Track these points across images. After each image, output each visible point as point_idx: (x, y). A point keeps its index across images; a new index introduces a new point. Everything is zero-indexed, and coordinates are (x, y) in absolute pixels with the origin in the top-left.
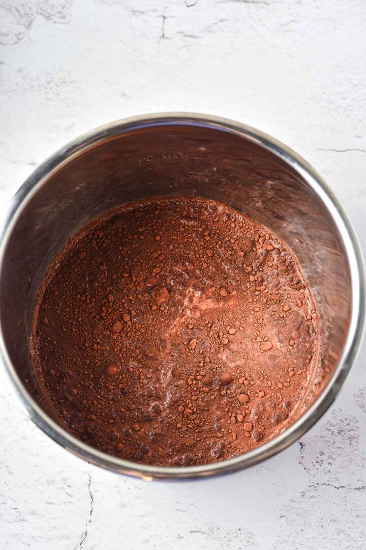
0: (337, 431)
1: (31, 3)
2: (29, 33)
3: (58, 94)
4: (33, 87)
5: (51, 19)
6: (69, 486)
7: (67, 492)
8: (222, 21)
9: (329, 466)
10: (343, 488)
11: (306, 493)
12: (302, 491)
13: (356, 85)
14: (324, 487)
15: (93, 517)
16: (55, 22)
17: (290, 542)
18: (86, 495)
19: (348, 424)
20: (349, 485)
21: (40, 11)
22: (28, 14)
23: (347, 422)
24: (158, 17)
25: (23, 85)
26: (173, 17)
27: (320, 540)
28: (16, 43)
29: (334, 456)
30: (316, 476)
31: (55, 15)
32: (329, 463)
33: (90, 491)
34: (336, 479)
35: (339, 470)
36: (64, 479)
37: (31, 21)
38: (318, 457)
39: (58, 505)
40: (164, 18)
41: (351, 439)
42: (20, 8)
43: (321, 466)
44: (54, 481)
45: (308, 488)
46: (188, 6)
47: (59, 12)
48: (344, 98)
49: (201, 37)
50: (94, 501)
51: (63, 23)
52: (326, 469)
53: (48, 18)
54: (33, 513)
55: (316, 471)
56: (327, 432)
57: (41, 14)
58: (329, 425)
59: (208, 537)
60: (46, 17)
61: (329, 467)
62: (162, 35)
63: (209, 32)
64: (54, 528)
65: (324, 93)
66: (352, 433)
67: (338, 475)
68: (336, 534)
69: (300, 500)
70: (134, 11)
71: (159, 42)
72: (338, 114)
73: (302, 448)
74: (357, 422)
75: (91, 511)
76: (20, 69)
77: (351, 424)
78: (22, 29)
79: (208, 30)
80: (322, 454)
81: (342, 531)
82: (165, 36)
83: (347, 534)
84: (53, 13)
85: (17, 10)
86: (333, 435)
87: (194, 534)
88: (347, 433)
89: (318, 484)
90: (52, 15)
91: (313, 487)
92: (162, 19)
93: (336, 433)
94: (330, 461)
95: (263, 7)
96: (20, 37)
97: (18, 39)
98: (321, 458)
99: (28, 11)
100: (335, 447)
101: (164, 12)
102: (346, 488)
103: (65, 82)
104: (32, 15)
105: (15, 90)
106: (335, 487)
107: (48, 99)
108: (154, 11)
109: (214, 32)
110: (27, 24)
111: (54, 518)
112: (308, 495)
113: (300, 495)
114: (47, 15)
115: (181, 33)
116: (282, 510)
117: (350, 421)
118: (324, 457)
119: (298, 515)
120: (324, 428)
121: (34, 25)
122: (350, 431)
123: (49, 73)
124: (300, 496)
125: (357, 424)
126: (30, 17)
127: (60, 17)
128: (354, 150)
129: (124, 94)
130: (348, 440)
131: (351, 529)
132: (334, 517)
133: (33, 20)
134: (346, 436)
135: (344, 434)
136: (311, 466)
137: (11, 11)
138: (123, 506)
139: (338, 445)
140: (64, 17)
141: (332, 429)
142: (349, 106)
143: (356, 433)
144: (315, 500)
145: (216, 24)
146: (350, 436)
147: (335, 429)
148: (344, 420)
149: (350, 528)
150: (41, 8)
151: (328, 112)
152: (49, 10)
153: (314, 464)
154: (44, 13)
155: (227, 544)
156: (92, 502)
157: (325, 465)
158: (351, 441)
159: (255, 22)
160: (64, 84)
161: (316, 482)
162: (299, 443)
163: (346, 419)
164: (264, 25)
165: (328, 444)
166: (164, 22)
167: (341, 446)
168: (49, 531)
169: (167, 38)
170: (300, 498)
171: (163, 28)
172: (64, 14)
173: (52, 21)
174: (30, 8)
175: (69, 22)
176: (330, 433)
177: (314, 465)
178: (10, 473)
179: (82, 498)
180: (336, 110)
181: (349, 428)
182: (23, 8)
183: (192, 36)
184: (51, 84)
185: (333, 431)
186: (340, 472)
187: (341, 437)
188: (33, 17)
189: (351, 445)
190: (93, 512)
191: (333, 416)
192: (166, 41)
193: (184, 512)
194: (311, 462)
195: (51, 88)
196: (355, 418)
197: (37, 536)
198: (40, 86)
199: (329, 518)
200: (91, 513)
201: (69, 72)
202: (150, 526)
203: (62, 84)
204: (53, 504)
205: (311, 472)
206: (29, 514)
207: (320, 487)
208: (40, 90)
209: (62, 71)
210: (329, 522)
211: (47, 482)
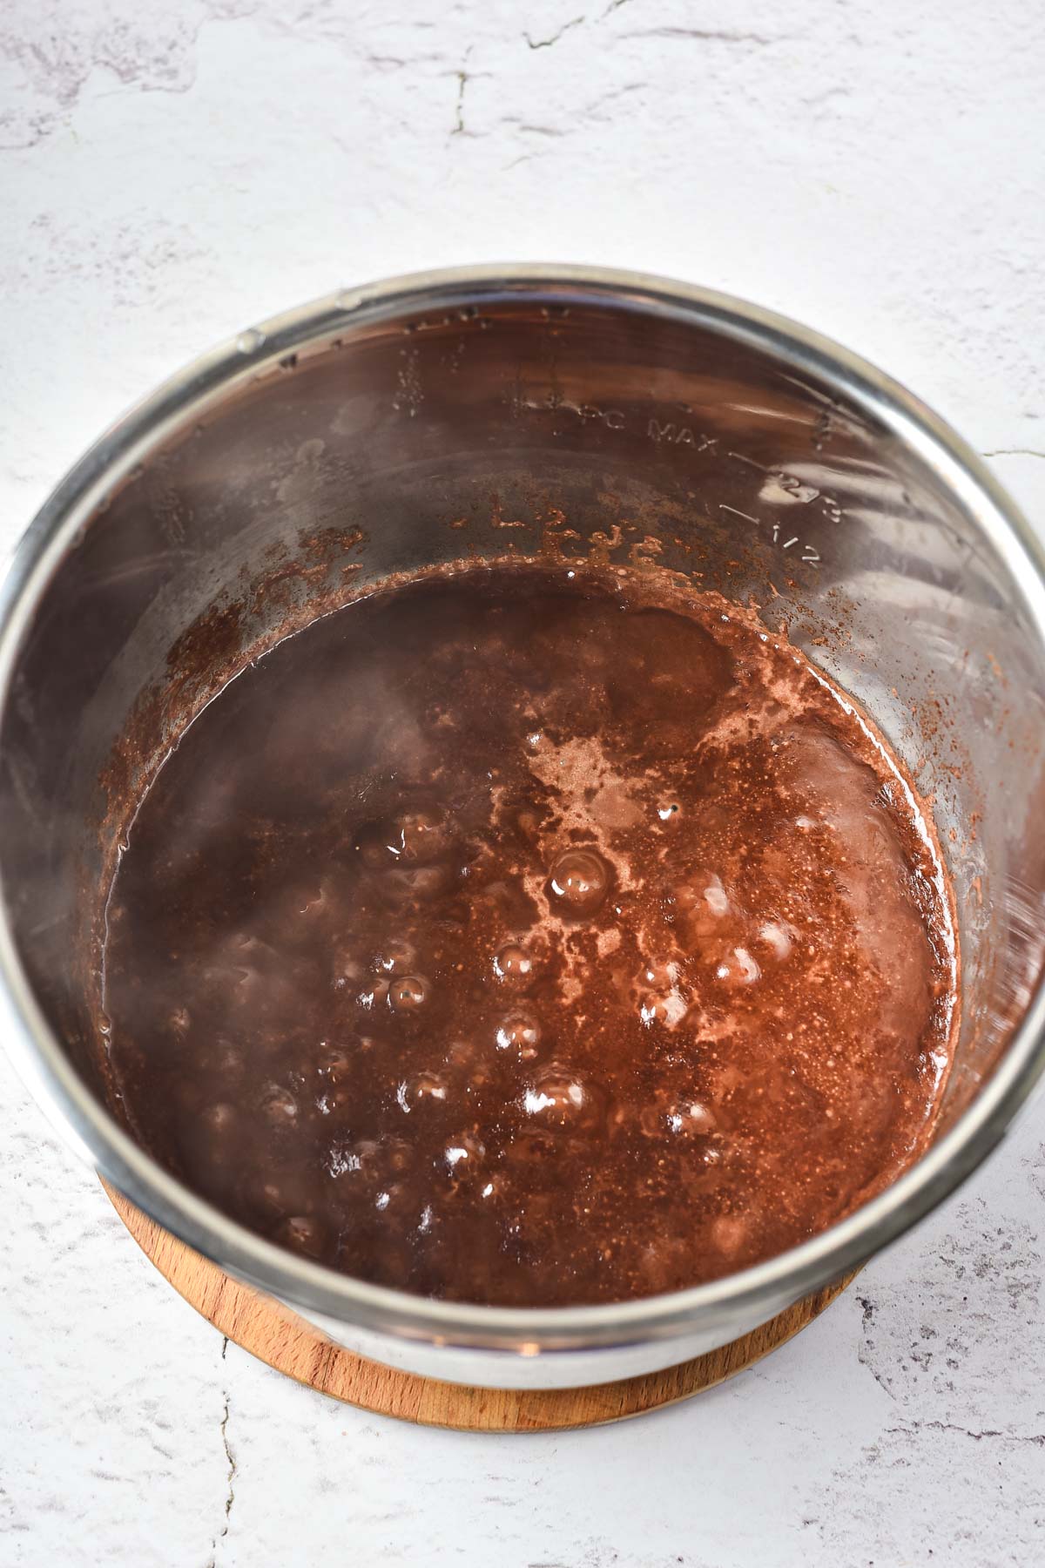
0: (973, 1267)
1: (77, 33)
2: (70, 116)
3: (152, 289)
4: (79, 267)
5: (134, 79)
6: (162, 1426)
7: (158, 1443)
8: (630, 88)
9: (949, 1371)
10: (994, 1437)
11: (882, 1451)
12: (868, 1445)
13: (1020, 272)
14: (937, 1432)
15: (235, 1519)
16: (145, 88)
18: (214, 1452)
19: (1007, 1247)
20: (1010, 1429)
21: (103, 57)
22: (67, 64)
23: (1004, 1239)
24: (444, 74)
25: (51, 261)
26: (489, 75)
28: (31, 144)
29: (965, 1341)
30: (911, 1398)
31: (146, 68)
32: (951, 1362)
33: (225, 1441)
34: (973, 1410)
35: (979, 1382)
36: (149, 1405)
37: (78, 83)
38: (915, 1344)
39: (131, 1481)
40: (464, 77)
41: (1015, 1289)
42: (47, 48)
43: (926, 1370)
44: (118, 1410)
45: (886, 1436)
46: (532, 47)
47: (157, 60)
48: (986, 307)
49: (571, 131)
50: (239, 1470)
51: (169, 90)
52: (942, 1380)
53: (126, 74)
54: (51, 1505)
55: (912, 1383)
56: (943, 1268)
57: (107, 64)
58: (949, 1247)
60: (121, 74)
61: (950, 1375)
62: (458, 127)
63: (593, 117)
65: (928, 292)
66: (1018, 1272)
67: (977, 1398)
69: (863, 1472)
70: (375, 59)
71: (447, 146)
72: (970, 350)
73: (868, 1315)
74: (1034, 1239)
75: (230, 1502)
76: (43, 217)
77: (1015, 1246)
78: (49, 104)
79: (591, 112)
80: (928, 1333)
82: (466, 127)
84: (140, 62)
85: (37, 51)
86: (960, 1277)
88: (1006, 1273)
89: (916, 1425)
90: (139, 68)
91: (902, 1434)
92: (457, 81)
93: (969, 1272)
94: (953, 1355)
95: (750, 52)
96: (43, 128)
97: (40, 132)
98: (926, 1345)
99: (69, 55)
100: (968, 1312)
101: (464, 60)
102: (1003, 1436)
103: (171, 255)
104: (81, 66)
105: (25, 276)
106: (969, 1433)
107: (122, 302)
108: (435, 58)
109: (609, 119)
110: (65, 92)
111: (115, 1522)
112: (888, 1457)
113: (862, 1456)
114: (123, 67)
115: (512, 120)
116: (807, 1501)
117: (1012, 1237)
118: (935, 1345)
119: (856, 1517)
120: (935, 1258)
121: (84, 96)
122: (1013, 1265)
123: (126, 230)
124: (864, 1461)
125: (1033, 1247)
126: (73, 72)
127: (159, 74)
128: (1016, 452)
130: (1006, 1294)
131: (1019, 1560)
132: (966, 1526)
133: (84, 80)
134: (1001, 1282)
135: (993, 1276)
136: (894, 1371)
137: (20, 56)
138: (326, 1486)
139: (977, 1306)
140: (173, 74)
141: (960, 1259)
142: (1003, 328)
143: (1030, 1272)
144: (910, 1470)
145: (613, 96)
146: (1011, 1281)
147: (968, 1261)
148: (994, 1235)
149: (1014, 1558)
150: (106, 49)
151: (941, 344)
152: (131, 55)
153: (904, 1363)
154: (114, 62)
156: (231, 1474)
157: (938, 1367)
158: (1015, 1295)
159: (727, 93)
160: (171, 260)
161: (910, 1419)
162: (860, 1302)
163: (1000, 1232)
164: (754, 99)
165: (948, 1304)
166: (462, 88)
167: (987, 1312)
169: (471, 134)
170: (862, 1465)
171: (460, 107)
172: (172, 65)
173: (138, 83)
174: (75, 48)
175: (186, 88)
176: (952, 1271)
177: (904, 1368)
179: (203, 1460)
180: (963, 341)
181: (1009, 1257)
182: (55, 47)
183: (544, 130)
184: (132, 260)
185: (960, 1265)
186: (983, 1389)
187: (986, 1284)
188: (82, 73)
189: (1015, 1307)
190: (232, 1505)
191: (961, 1221)
192: (467, 142)
193: (512, 1504)
194: (895, 1360)
195: (130, 273)
196: (1026, 1228)
198: (99, 266)
199: (952, 1525)
200: (229, 1508)
201: (184, 227)
202: (407, 1547)
203: (165, 261)
204: (112, 1478)
205: (896, 1388)
206: (39, 1508)
207: (924, 1433)
208: (98, 276)
209: (163, 222)
210: (951, 1538)
211: (98, 1412)
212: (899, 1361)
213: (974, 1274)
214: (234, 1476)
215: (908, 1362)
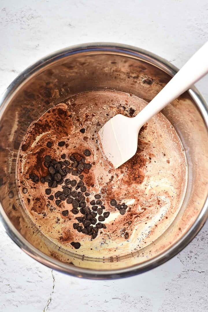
3: (28, 25)
4: (13, 20)
6: (40, 272)
7: (39, 275)
10: (203, 273)
11: (181, 276)
12: (179, 274)
14: (192, 272)
15: (55, 290)
17: (171, 304)
18: (50, 277)
20: (207, 271)
23: (207, 233)
25: (7, 19)
27: (189, 303)
29: (198, 254)
30: (187, 265)
32: (196, 258)
33: (52, 275)
34: (199, 267)
35: (201, 262)
36: (37, 268)
38: (189, 254)
39: (34, 283)
43: (191, 259)
44: (31, 269)
45: (183, 273)
52: (194, 261)
54: (19, 287)
55: (188, 262)
59: (123, 301)
61: (195, 260)
64: (32, 296)
67: (201, 265)
68: (198, 299)
69: (177, 280)
75: (54, 287)
76: (4, 9)
80: (191, 252)
81: (202, 298)
83: (205, 299)
86: (198, 241)
87: (114, 299)
88: (207, 240)
89: (188, 270)
91: (185, 272)
93: (200, 240)
94: (196, 256)
98: (191, 254)
100: (199, 248)
102: (205, 272)
103: (32, 17)
106: (199, 272)
107: (22, 28)
111: (31, 291)
112: (183, 276)
113: (178, 276)
116: (167, 286)
118: (193, 254)
119: (176, 288)
123: (22, 11)
129: (70, 25)
130: (207, 244)
132: (197, 290)
134: (206, 242)
135: (204, 240)
136: (184, 260)
139: (201, 247)
144: (187, 279)
155: (134, 306)
156: (54, 281)
157: (193, 259)
160: (32, 18)
161: (187, 269)
163: (206, 231)
165: (195, 246)
167: (203, 248)
168: (28, 298)
170: (177, 278)
177: (186, 259)
178: (5, 264)
179: (48, 278)
184: (24, 18)
185: (198, 238)
187: (203, 242)
193: (108, 287)
194: (184, 257)
195: (24, 21)
197: (21, 301)
198: (17, 20)
199: (194, 290)
200: (53, 288)
201: (35, 10)
202: (88, 295)
203: (31, 18)
204: (30, 282)
205: (185, 263)
206: (17, 288)
207: (190, 272)
208: (17, 22)
209: (30, 9)
210: (194, 292)
211: (27, 269)
212: (185, 258)
213: (201, 240)
214: (54, 282)
215: (187, 258)
